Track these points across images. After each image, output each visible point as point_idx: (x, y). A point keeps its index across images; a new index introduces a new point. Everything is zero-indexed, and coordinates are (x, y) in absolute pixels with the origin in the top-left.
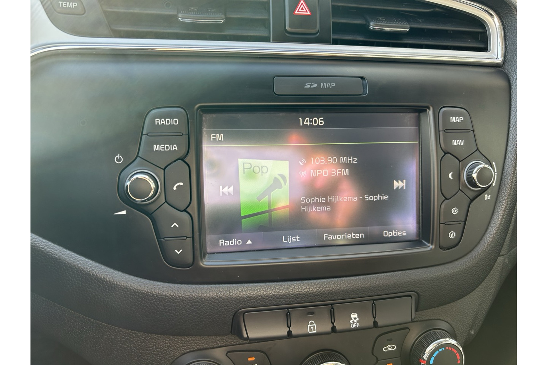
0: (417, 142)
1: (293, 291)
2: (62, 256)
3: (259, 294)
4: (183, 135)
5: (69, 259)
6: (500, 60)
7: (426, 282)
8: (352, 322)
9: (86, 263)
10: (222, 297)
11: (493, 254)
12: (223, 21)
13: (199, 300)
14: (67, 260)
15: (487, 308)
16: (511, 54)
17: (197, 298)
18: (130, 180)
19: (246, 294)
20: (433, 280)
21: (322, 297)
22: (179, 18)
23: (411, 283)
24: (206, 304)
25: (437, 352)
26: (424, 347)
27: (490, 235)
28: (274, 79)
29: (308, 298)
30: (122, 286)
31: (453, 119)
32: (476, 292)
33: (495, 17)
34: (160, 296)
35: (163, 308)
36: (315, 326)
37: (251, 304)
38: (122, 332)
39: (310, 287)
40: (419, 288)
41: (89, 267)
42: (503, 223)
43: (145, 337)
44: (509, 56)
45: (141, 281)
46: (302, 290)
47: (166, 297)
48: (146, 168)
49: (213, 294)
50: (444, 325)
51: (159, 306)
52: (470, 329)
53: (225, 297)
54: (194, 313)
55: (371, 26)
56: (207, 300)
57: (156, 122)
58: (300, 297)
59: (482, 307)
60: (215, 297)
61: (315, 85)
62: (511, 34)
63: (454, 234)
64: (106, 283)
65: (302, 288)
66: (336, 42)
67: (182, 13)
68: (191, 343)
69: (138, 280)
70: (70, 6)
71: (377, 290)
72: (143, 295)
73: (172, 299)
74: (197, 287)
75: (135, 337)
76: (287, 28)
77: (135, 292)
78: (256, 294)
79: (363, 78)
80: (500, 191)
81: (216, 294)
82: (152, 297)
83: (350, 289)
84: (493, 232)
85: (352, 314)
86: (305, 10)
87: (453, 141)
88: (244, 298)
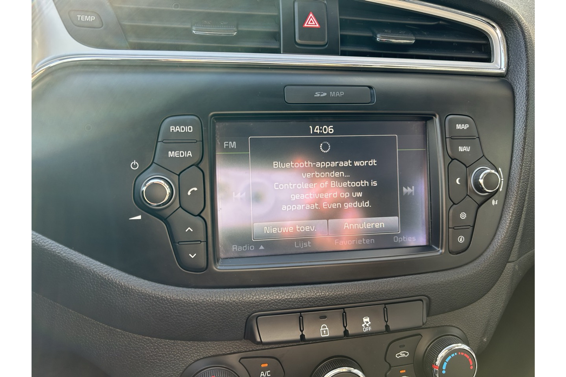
0: (425, 149)
1: (306, 295)
2: (78, 261)
3: (272, 298)
4: (198, 142)
5: (85, 264)
6: (503, 70)
7: (436, 286)
8: (364, 326)
9: (102, 268)
10: (235, 300)
11: (503, 258)
12: (235, 33)
13: (212, 304)
14: (82, 265)
15: (499, 314)
16: (514, 64)
17: (211, 302)
18: (145, 185)
19: (259, 298)
20: (443, 285)
21: (334, 301)
22: (193, 31)
23: (422, 287)
24: (220, 307)
25: (450, 357)
26: (437, 353)
27: (499, 239)
28: (285, 88)
29: (320, 302)
30: (137, 290)
31: (459, 127)
32: (487, 299)
33: (497, 28)
34: (174, 300)
35: (177, 312)
36: (327, 330)
37: (264, 308)
38: (135, 339)
39: (322, 291)
40: (429, 292)
41: (104, 272)
42: (511, 227)
43: (158, 343)
44: (512, 66)
45: (156, 286)
46: (314, 294)
47: (180, 302)
48: (161, 174)
49: (226, 298)
50: (456, 332)
51: (173, 310)
52: (482, 336)
53: (238, 301)
54: (208, 317)
55: (378, 38)
56: (221, 304)
57: (171, 129)
58: (312, 301)
59: (494, 314)
60: (229, 301)
61: (325, 94)
62: (513, 45)
63: (463, 239)
64: (121, 287)
65: (314, 292)
66: (344, 53)
67: (196, 26)
68: (204, 349)
69: (153, 284)
70: (88, 20)
71: (388, 294)
72: (158, 299)
73: (186, 303)
74: (211, 291)
75: (148, 343)
76: (297, 40)
77: (149, 296)
78: (269, 298)
79: (370, 87)
80: (507, 196)
81: (230, 297)
82: (166, 301)
83: (361, 292)
84: (501, 236)
85: (364, 317)
86: (314, 23)
87: (460, 147)
88: (257, 302)
